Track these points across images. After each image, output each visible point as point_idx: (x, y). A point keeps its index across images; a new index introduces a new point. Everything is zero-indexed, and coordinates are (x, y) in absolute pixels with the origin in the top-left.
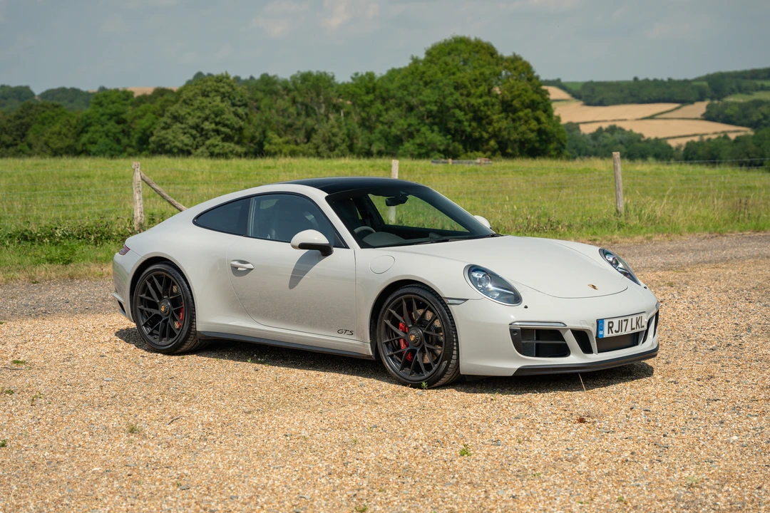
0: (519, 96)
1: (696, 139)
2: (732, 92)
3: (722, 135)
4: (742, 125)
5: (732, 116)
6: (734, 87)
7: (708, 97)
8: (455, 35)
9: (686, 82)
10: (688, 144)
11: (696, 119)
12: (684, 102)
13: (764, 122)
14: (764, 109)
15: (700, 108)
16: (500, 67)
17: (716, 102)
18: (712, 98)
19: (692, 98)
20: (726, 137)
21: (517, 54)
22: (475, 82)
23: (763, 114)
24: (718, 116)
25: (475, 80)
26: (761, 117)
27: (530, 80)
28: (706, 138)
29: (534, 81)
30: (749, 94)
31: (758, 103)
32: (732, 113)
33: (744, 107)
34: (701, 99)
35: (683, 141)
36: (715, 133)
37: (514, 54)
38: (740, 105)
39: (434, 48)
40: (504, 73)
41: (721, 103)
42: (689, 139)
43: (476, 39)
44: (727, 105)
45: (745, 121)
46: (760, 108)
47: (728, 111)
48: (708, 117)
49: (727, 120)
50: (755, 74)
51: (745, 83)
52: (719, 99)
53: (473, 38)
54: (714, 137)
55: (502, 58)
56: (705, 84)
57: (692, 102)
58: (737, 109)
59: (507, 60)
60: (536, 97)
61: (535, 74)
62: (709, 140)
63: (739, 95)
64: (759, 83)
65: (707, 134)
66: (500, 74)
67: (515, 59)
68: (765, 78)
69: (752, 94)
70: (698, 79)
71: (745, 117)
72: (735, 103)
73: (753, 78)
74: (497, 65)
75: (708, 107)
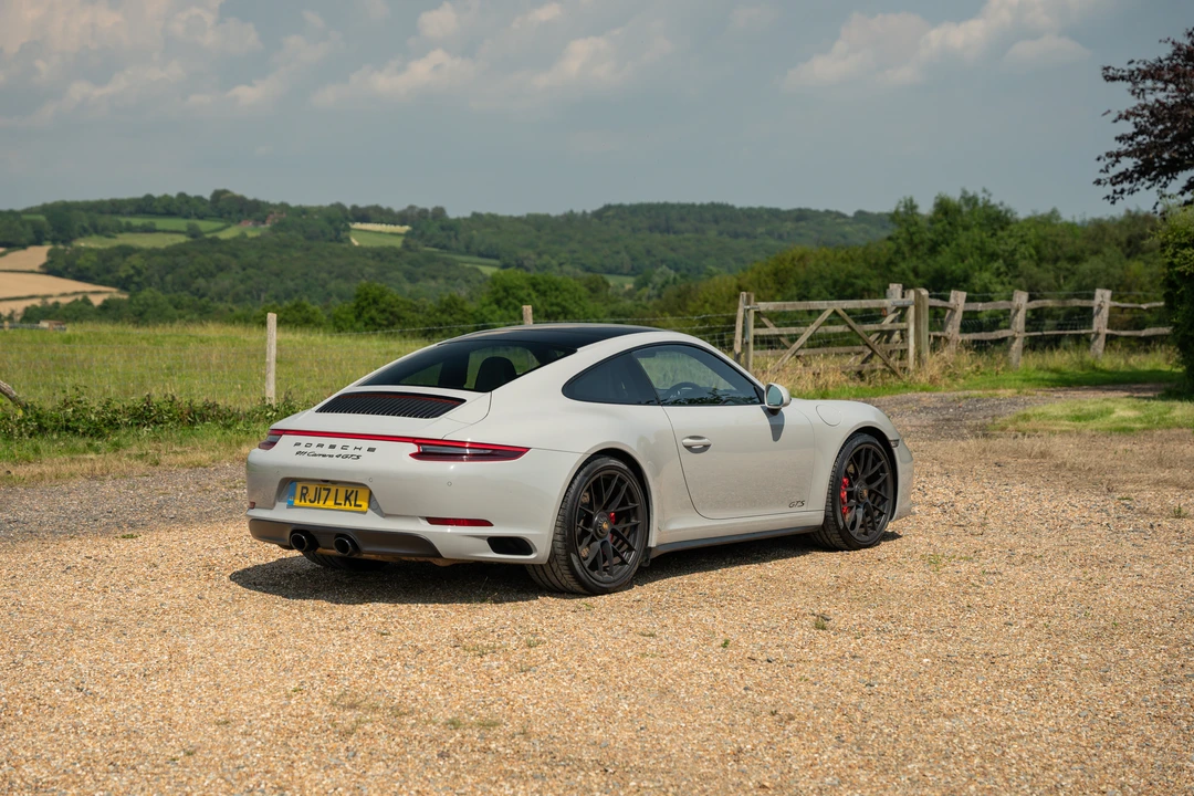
1: (37, 302)
2: (84, 232)
3: (80, 297)
4: (103, 283)
5: (87, 269)
6: (86, 225)
7: (47, 239)
9: (11, 212)
10: (27, 309)
11: (32, 272)
12: (11, 245)
13: (136, 279)
14: (136, 260)
15: (38, 255)
17: (61, 247)
18: (54, 241)
19: (23, 240)
20: (86, 301)
23: (133, 267)
24: (66, 268)
26: (132, 272)
28: (51, 301)
30: (109, 237)
31: (126, 251)
32: (88, 264)
33: (105, 257)
34: (38, 242)
35: (19, 307)
36: (64, 295)
38: (99, 253)
41: (69, 248)
42: (28, 303)
44: (79, 251)
45: (109, 277)
46: (129, 259)
47: (81, 262)
48: (50, 269)
49: (81, 276)
50: (116, 207)
51: (104, 220)
52: (64, 242)
54: (64, 301)
56: (42, 218)
57: (24, 247)
58: (94, 258)
62: (57, 304)
63: (95, 237)
64: (124, 220)
65: (51, 296)
68: (131, 214)
69: (115, 237)
70: (29, 211)
71: (108, 271)
72: (91, 250)
73: (113, 213)
75: (49, 254)
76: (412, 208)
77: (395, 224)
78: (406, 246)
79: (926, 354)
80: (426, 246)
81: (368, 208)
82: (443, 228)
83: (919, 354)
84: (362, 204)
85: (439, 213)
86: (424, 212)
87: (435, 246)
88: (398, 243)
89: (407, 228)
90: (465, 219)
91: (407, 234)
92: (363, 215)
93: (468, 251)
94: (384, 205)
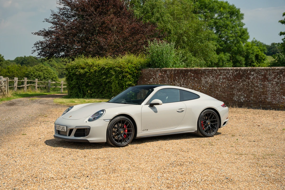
79: (9, 91)
83: (7, 91)
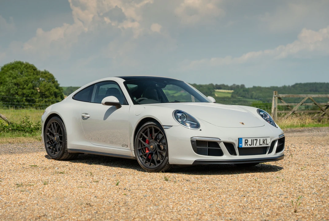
0: (49, 89)
8: (16, 61)
16: (38, 77)
21: (47, 70)
22: (26, 82)
25: (27, 81)
27: (54, 82)
29: (55, 83)
37: (45, 70)
39: (5, 66)
40: (41, 79)
43: (26, 63)
53: (24, 62)
55: (39, 72)
59: (42, 73)
60: (56, 90)
61: (56, 80)
66: (39, 79)
67: (45, 73)
74: (37, 75)
76: (234, 85)
77: (229, 90)
78: (232, 96)
80: (239, 96)
81: (221, 85)
82: (244, 91)
84: (219, 84)
85: (243, 86)
86: (238, 86)
87: (241, 96)
88: (229, 95)
89: (232, 91)
90: (251, 88)
91: (233, 93)
92: (219, 87)
93: (252, 98)
94: (226, 84)
